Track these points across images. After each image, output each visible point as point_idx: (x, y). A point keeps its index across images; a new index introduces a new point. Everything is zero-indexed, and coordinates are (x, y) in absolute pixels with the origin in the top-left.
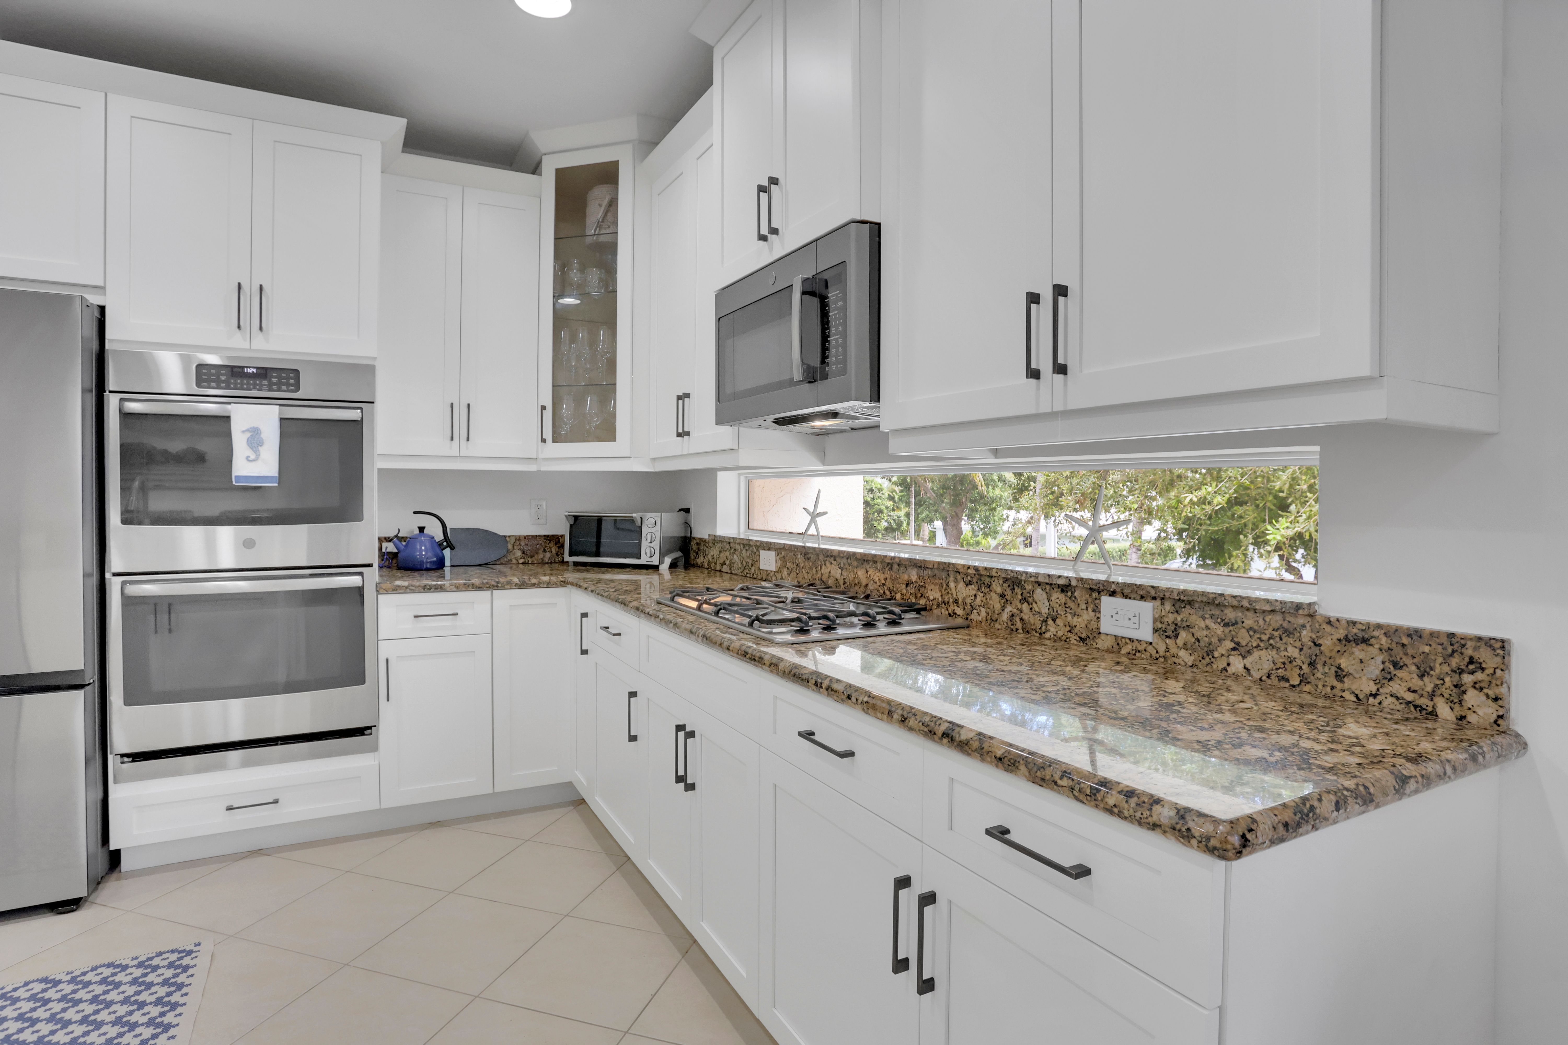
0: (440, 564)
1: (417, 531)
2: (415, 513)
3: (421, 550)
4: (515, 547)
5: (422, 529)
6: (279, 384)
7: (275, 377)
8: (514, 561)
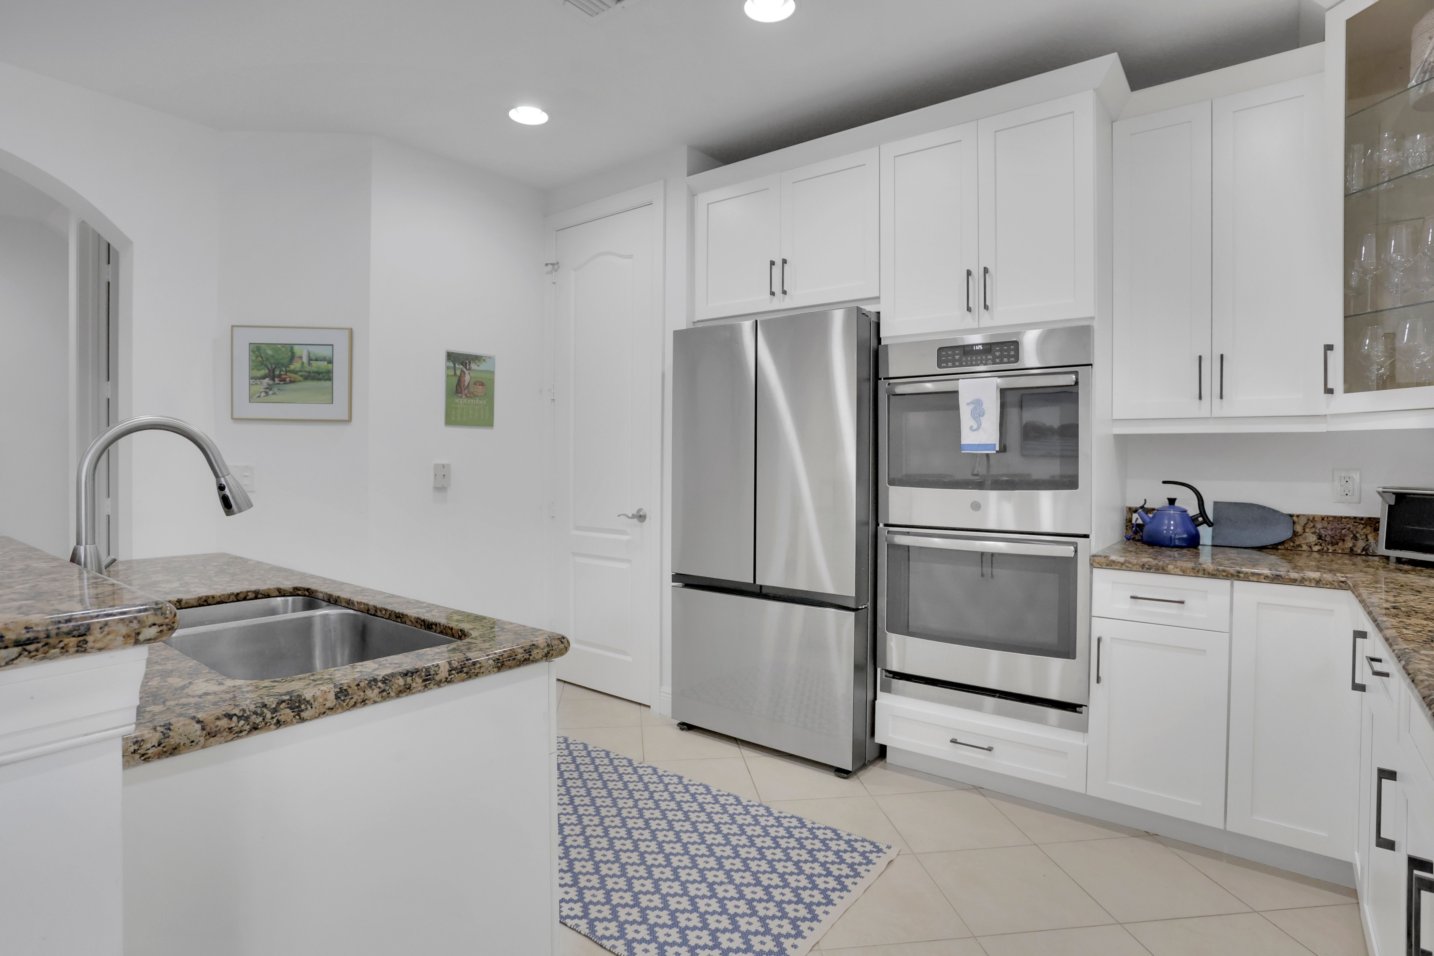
0: (1193, 542)
1: (1166, 503)
2: (1164, 482)
3: (1169, 525)
4: (1307, 530)
5: (1172, 501)
6: (1001, 357)
7: (997, 351)
8: (1305, 547)
